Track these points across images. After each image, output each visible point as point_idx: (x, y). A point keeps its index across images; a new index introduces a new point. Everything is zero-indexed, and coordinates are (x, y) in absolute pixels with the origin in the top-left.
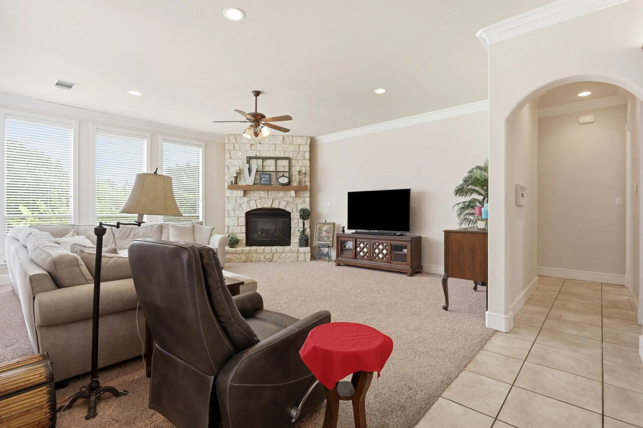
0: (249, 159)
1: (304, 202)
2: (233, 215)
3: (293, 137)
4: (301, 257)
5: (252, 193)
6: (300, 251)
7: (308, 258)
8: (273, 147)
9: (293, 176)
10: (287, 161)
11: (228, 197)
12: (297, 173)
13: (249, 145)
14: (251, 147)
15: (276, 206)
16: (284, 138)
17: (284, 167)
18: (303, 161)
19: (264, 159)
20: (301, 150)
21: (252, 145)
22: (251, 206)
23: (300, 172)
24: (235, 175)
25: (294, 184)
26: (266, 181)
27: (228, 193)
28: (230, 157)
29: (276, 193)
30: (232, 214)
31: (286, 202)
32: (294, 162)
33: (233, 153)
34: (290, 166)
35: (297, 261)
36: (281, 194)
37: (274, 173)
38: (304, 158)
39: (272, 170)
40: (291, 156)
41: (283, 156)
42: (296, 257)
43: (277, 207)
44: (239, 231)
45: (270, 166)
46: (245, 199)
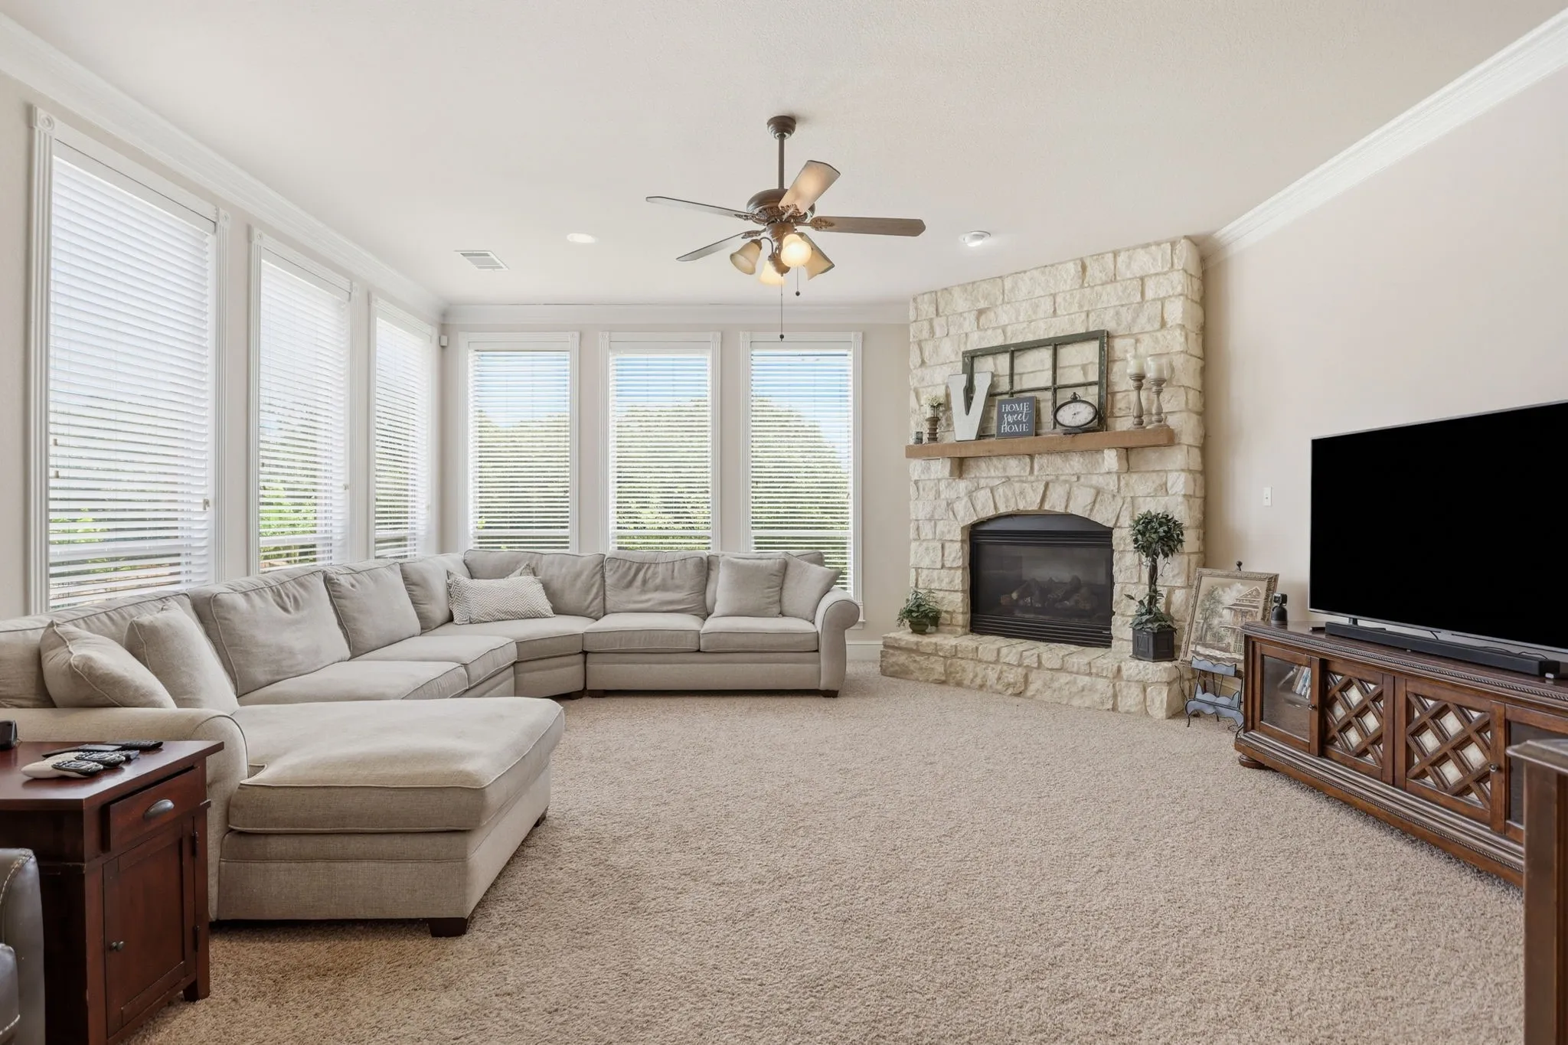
0: (971, 359)
1: (1164, 488)
2: (930, 536)
3: (1116, 254)
4: (1130, 699)
5: (983, 465)
6: (1125, 673)
7: (1157, 703)
8: (1046, 306)
9: (1119, 396)
10: (1095, 345)
11: (916, 482)
12: (1132, 384)
13: (972, 316)
14: (978, 319)
15: (1056, 503)
16: (1084, 268)
17: (1084, 368)
18: (1159, 334)
19: (1015, 351)
20: (1150, 294)
21: (981, 312)
22: (978, 508)
23: (1140, 378)
24: (929, 413)
25: (1124, 423)
26: (1017, 423)
27: (916, 467)
28: (923, 362)
29: (1058, 460)
30: (927, 531)
31: (1093, 492)
32: (1119, 345)
33: (928, 348)
34: (1106, 361)
35: (1114, 709)
36: (1076, 463)
37: (1049, 395)
38: (1163, 324)
39: (1042, 385)
40: (1110, 325)
41: (1082, 330)
42: (1110, 692)
43: (1060, 509)
44: (944, 586)
45: (1035, 370)
46: (962, 486)
